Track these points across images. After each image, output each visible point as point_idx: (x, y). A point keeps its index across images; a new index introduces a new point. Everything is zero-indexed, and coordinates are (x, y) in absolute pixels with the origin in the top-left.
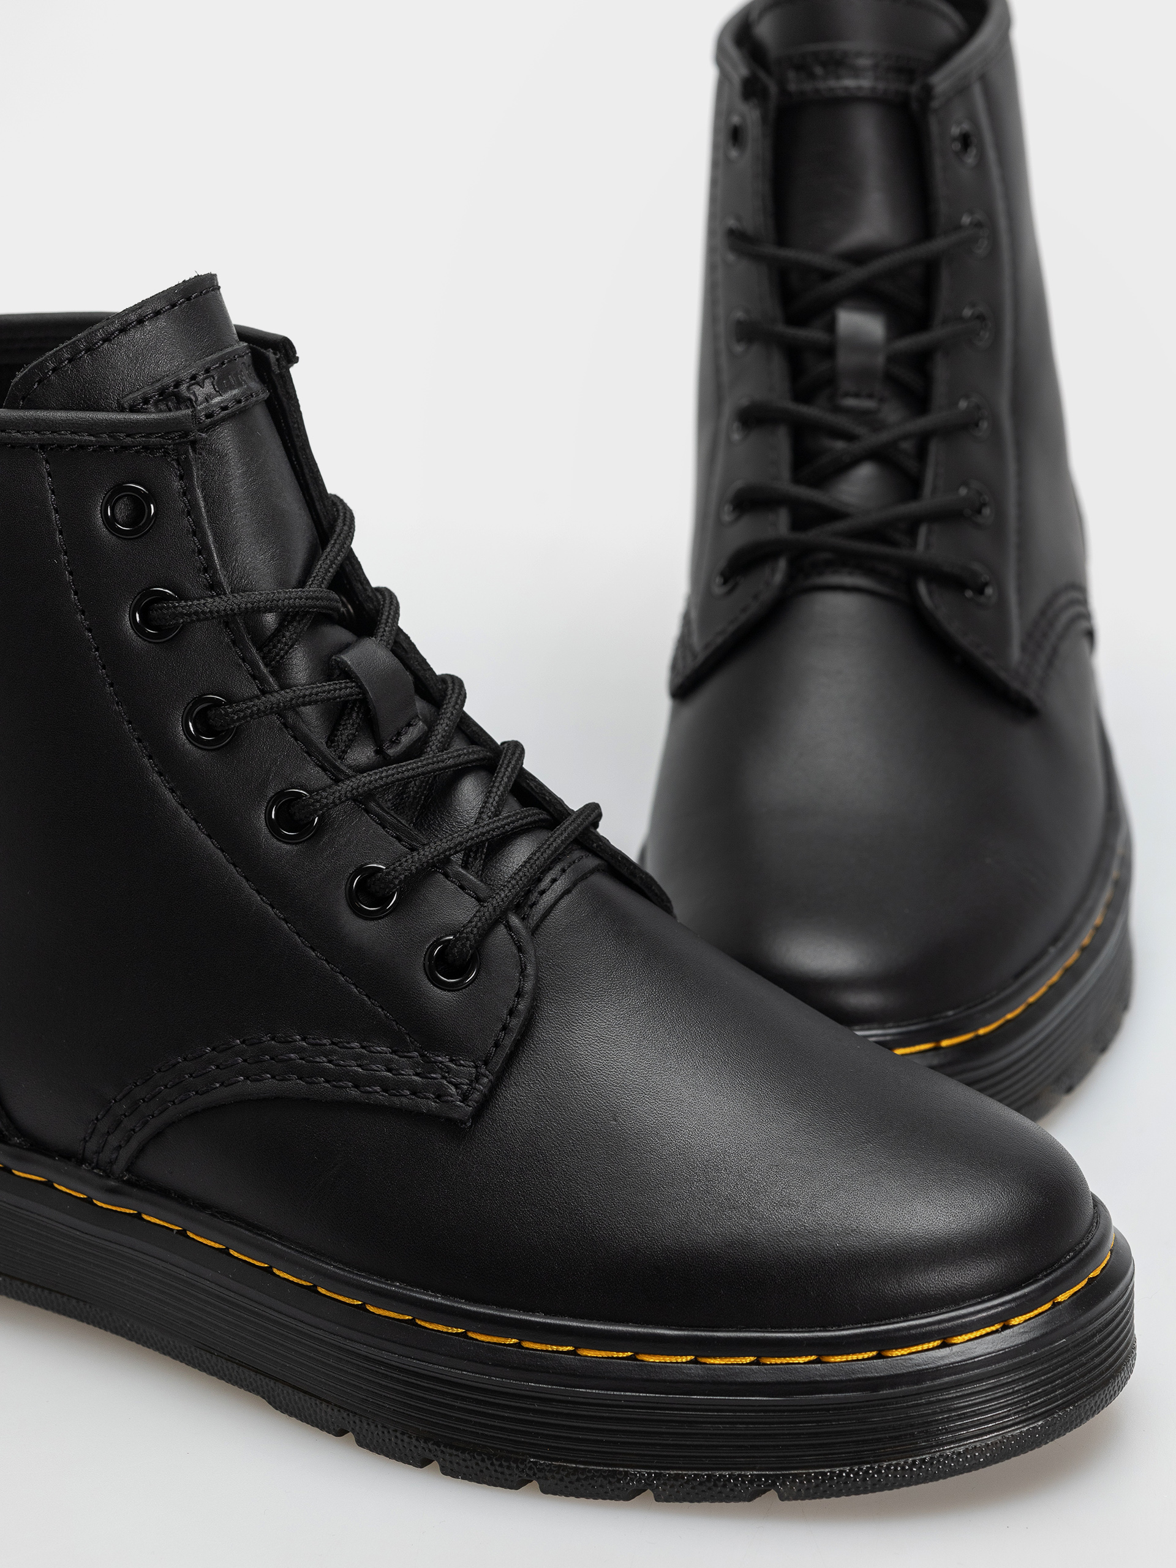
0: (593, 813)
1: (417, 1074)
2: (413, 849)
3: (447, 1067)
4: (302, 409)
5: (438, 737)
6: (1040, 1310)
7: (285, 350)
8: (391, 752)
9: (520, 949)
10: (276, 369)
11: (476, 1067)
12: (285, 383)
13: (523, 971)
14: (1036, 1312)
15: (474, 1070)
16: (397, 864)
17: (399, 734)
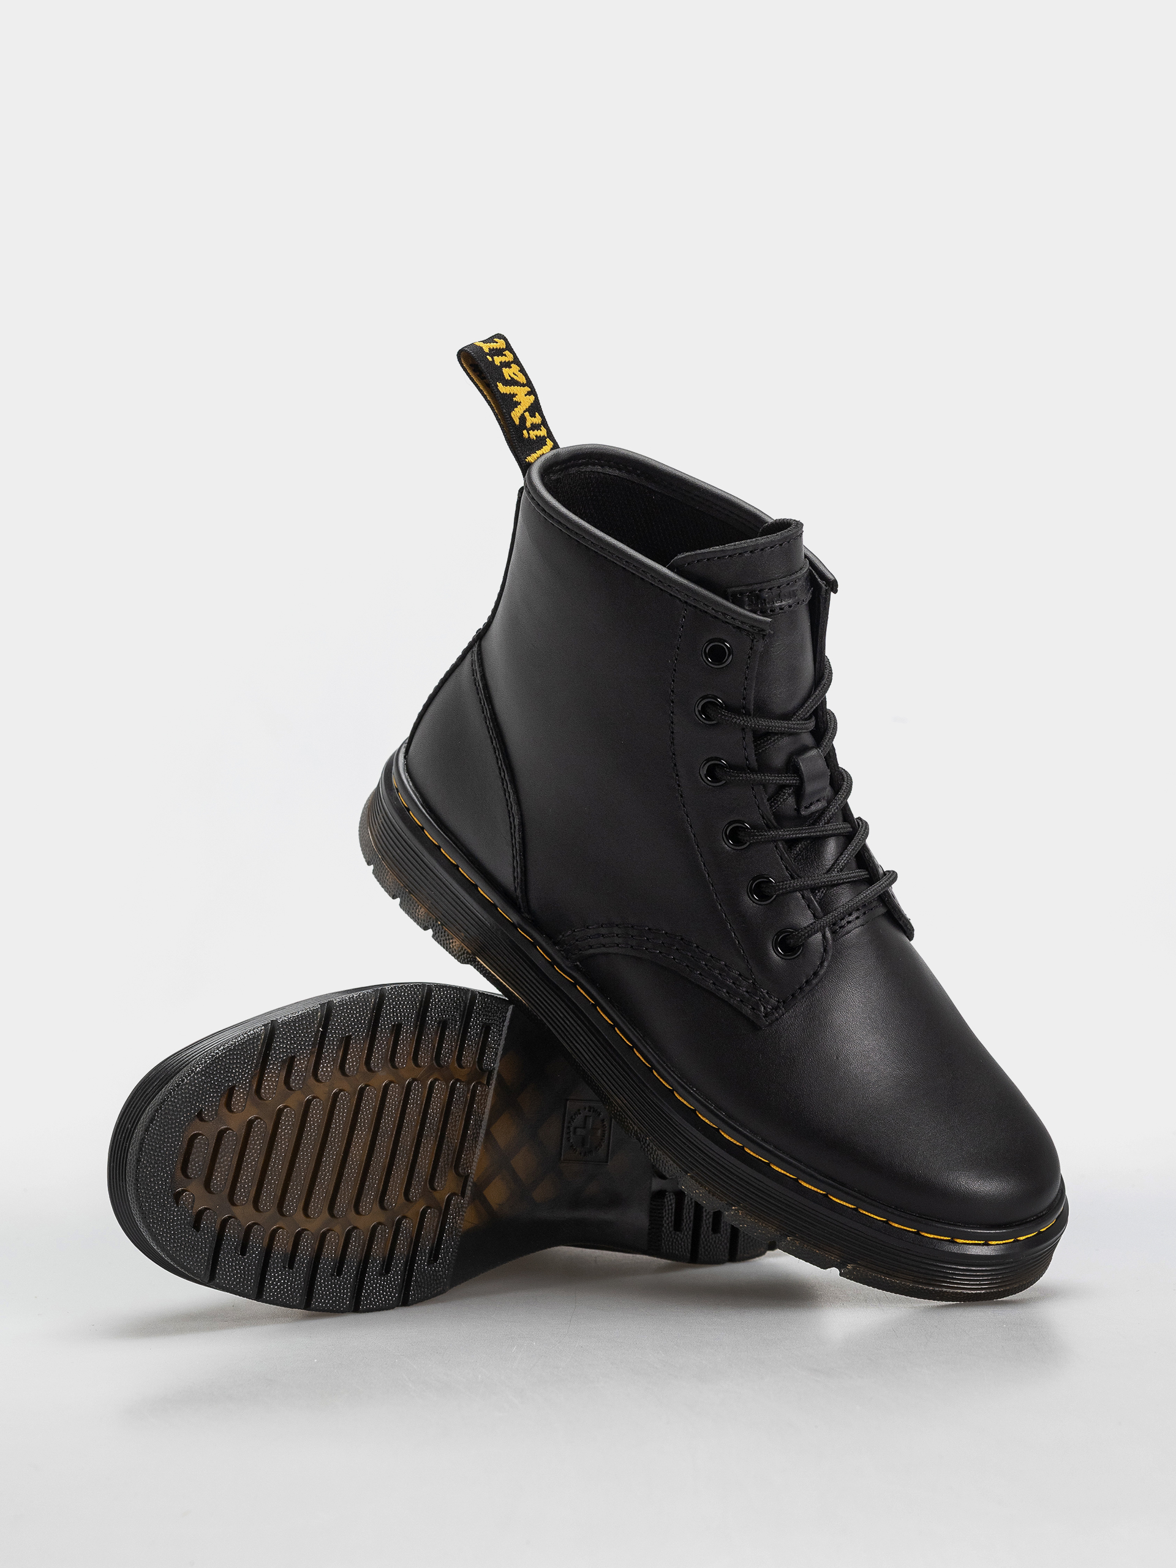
0: (892, 876)
1: (747, 992)
2: (793, 877)
3: (764, 995)
4: (829, 616)
5: (830, 813)
6: (1007, 1241)
7: (833, 586)
8: (803, 813)
9: (825, 950)
10: (823, 593)
11: (778, 1002)
12: (826, 602)
13: (822, 963)
14: (1004, 1242)
15: (776, 1003)
16: (781, 884)
17: (811, 804)
